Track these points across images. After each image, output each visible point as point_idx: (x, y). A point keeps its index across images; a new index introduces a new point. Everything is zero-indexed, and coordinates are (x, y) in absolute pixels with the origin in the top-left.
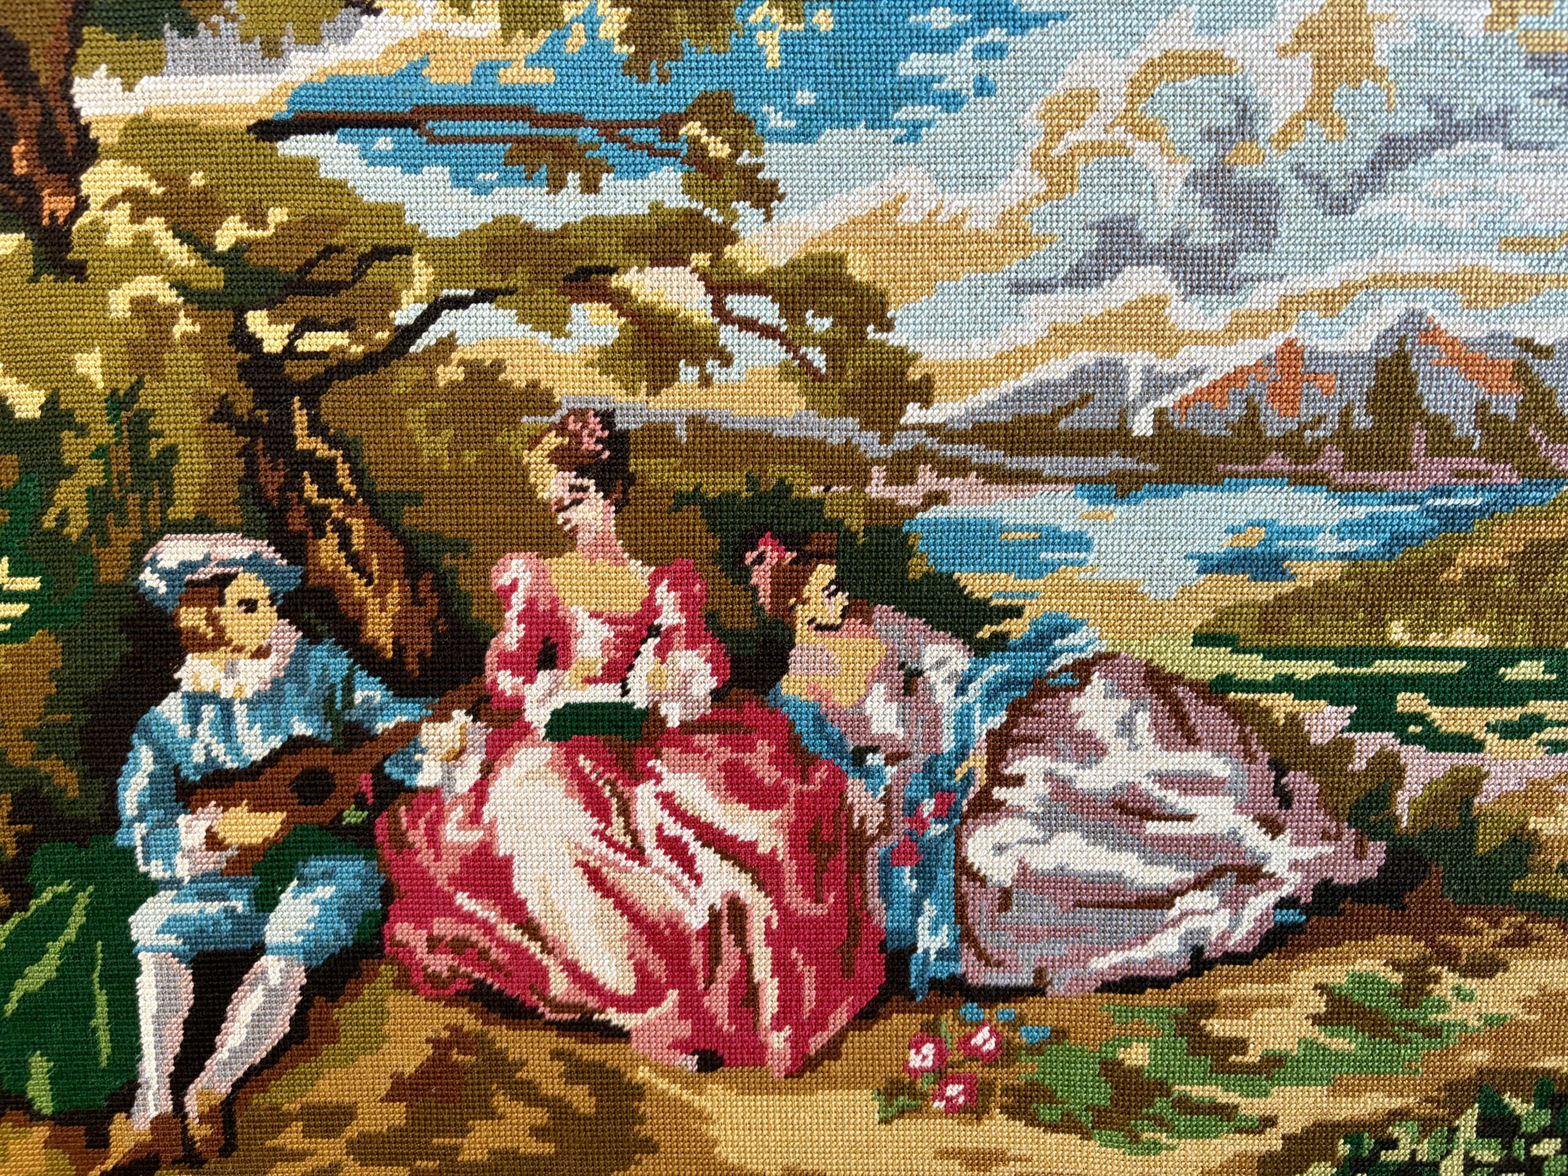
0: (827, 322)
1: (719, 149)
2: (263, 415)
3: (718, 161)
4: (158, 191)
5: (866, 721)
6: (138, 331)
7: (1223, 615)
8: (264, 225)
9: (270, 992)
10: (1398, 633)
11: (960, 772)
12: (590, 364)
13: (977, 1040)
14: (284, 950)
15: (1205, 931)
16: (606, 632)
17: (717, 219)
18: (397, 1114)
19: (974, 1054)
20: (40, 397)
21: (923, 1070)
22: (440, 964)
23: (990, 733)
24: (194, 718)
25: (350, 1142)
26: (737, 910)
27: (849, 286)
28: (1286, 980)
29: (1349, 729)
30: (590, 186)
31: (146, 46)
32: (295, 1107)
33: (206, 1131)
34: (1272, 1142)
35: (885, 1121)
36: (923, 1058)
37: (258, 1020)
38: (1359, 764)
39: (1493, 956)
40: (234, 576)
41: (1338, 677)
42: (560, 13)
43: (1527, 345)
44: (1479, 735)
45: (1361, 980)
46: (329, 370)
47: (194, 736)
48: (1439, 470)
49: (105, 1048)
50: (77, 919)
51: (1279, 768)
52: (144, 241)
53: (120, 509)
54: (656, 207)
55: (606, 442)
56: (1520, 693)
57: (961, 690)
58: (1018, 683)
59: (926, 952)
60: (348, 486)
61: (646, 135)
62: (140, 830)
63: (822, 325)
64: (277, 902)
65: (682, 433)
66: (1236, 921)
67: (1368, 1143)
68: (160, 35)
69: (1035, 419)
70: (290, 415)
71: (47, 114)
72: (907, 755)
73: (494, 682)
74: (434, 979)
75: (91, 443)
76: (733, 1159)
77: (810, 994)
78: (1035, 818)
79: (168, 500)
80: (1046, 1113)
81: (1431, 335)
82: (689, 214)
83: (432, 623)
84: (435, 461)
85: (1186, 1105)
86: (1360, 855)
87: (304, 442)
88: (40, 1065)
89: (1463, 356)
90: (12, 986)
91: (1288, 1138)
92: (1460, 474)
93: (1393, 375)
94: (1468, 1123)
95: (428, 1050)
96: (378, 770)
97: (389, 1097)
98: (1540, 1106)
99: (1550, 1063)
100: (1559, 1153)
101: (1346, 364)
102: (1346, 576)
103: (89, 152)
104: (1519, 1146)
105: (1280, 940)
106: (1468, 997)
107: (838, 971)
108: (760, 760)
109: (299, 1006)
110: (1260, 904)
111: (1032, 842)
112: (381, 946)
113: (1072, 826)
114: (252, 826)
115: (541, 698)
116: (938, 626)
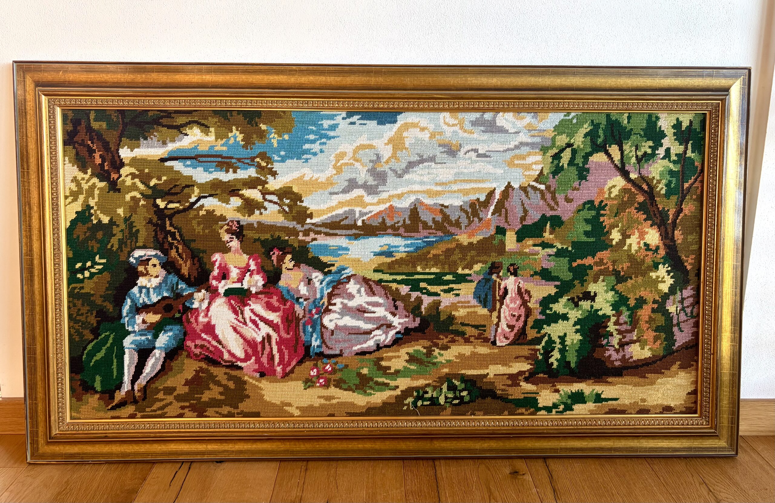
0: (288, 201)
1: (264, 164)
2: (159, 222)
3: (263, 166)
4: (137, 173)
5: (299, 291)
6: (132, 204)
7: (379, 265)
8: (161, 180)
9: (156, 359)
10: (419, 269)
11: (321, 303)
12: (235, 210)
13: (327, 368)
14: (160, 348)
15: (380, 340)
16: (238, 271)
17: (263, 179)
18: (186, 389)
19: (326, 371)
20: (108, 218)
21: (314, 376)
22: (197, 351)
23: (328, 293)
24: (141, 292)
25: (175, 396)
26: (269, 337)
27: (294, 193)
28: (399, 351)
29: (410, 291)
30: (235, 172)
31: (136, 142)
32: (161, 387)
33: (139, 394)
34: (398, 392)
35: (305, 389)
36: (314, 373)
37: (153, 366)
38: (412, 299)
39: (447, 345)
40: (151, 259)
41: (406, 279)
42: (228, 135)
43: (442, 205)
44: (439, 292)
45: (416, 351)
46: (175, 212)
47: (140, 296)
48: (425, 233)
49: (115, 374)
50: (110, 341)
51: (394, 300)
52: (134, 184)
53: (126, 243)
54: (250, 176)
55: (238, 228)
56: (448, 282)
57: (321, 283)
58: (334, 281)
59: (314, 346)
60: (178, 238)
61: (247, 161)
62: (127, 319)
63: (287, 201)
64: (158, 336)
65: (255, 225)
66: (387, 337)
67: (421, 393)
68: (139, 140)
69: (336, 222)
70: (165, 222)
72: (309, 299)
73: (212, 283)
74: (196, 355)
75: (120, 229)
76: (268, 400)
77: (286, 357)
78: (339, 313)
79: (137, 242)
80: (344, 386)
81: (422, 203)
82: (257, 178)
83: (197, 269)
84: (199, 232)
85: (377, 383)
86: (414, 321)
87: (168, 228)
88: (98, 378)
89: (429, 208)
90: (92, 359)
91: (401, 391)
92: (430, 233)
93: (414, 212)
94: (445, 387)
95: (194, 373)
96: (184, 304)
97: (185, 385)
98: (462, 383)
99: (463, 372)
100: (467, 395)
101: (403, 210)
102: (407, 256)
103: (122, 165)
104: (457, 393)
105: (397, 342)
106: (442, 355)
107: (293, 351)
108: (274, 301)
109: (163, 362)
110: (392, 333)
111: (338, 319)
112: (183, 347)
113: (347, 315)
114: (153, 318)
115: (222, 287)
116: (315, 269)
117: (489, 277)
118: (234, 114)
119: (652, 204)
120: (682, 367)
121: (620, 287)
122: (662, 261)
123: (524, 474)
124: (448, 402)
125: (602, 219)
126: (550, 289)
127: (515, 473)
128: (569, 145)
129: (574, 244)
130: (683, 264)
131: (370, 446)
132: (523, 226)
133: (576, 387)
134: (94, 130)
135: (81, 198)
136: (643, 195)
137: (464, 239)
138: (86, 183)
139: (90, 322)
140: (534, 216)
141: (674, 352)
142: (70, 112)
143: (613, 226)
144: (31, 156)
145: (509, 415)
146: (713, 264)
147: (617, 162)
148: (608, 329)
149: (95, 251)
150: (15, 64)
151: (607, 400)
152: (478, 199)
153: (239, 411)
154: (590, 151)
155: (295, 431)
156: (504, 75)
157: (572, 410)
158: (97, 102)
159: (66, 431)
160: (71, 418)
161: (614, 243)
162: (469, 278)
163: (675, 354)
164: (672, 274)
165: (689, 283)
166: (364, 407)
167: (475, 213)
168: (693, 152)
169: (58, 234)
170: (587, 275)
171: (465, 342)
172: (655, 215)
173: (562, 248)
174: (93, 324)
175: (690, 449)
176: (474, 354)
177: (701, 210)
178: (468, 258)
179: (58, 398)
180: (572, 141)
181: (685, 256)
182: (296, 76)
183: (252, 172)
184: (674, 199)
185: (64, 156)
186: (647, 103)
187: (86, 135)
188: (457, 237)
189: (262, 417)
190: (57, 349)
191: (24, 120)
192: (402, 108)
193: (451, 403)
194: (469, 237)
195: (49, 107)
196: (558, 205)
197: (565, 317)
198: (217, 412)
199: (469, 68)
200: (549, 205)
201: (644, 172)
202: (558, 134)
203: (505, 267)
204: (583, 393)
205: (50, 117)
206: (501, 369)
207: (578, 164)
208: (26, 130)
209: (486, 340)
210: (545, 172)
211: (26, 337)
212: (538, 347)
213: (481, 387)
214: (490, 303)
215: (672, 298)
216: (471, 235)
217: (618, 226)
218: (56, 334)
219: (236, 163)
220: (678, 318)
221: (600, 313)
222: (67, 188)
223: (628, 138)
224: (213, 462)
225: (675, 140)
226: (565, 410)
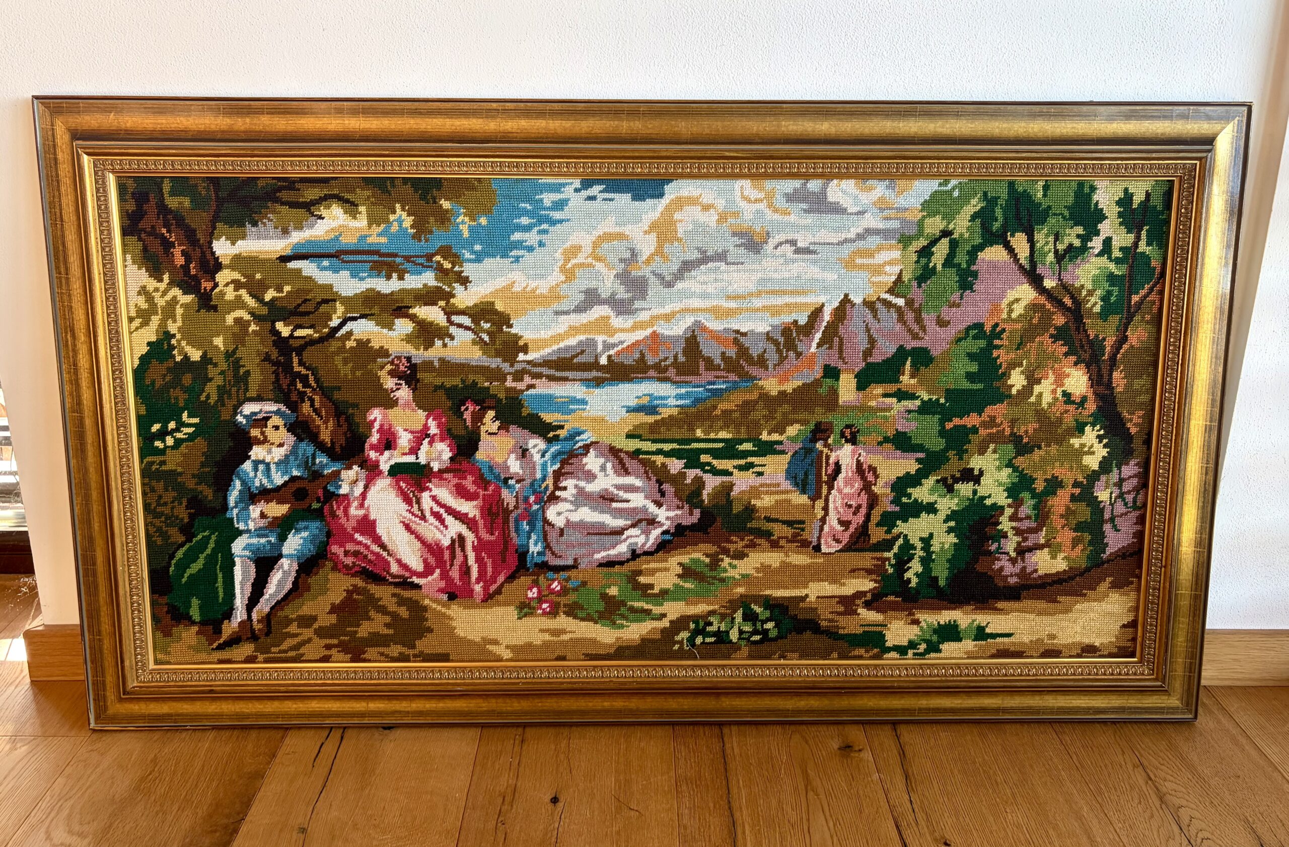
0: (489, 325)
1: (447, 265)
2: (282, 359)
3: (447, 269)
4: (243, 280)
5: (508, 468)
6: (236, 330)
7: (636, 427)
8: (282, 292)
9: (284, 572)
10: (699, 433)
11: (543, 486)
12: (402, 340)
13: (554, 586)
14: (290, 556)
15: (636, 544)
17: (447, 289)
18: (333, 619)
19: (552, 592)
20: (200, 353)
21: (533, 598)
22: (349, 561)
23: (554, 472)
24: (256, 469)
25: (315, 630)
26: (461, 538)
27: (496, 312)
28: (666, 562)
29: (684, 468)
30: (401, 278)
31: (239, 230)
32: (294, 616)
33: (260, 626)
34: (665, 623)
35: (520, 618)
36: (533, 593)
37: (280, 584)
38: (688, 481)
39: (743, 552)
40: (271, 417)
41: (679, 449)
42: (388, 219)
43: (737, 332)
44: (731, 470)
45: (694, 561)
46: (306, 342)
47: (256, 476)
48: (709, 376)
49: (221, 594)
50: (211, 545)
51: (660, 482)
52: (239, 297)
53: (229, 393)
54: (425, 285)
55: (409, 368)
57: (543, 456)
58: (564, 453)
59: (533, 552)
60: (313, 384)
61: (420, 260)
62: (235, 511)
63: (487, 326)
64: (287, 538)
65: (436, 364)
66: (647, 539)
67: (701, 624)
68: (244, 226)
69: (565, 358)
70: (292, 359)
71: (203, 253)
72: (523, 480)
73: (368, 455)
74: (346, 567)
75: (219, 370)
76: (462, 634)
77: (490, 570)
78: (571, 502)
79: (247, 390)
80: (581, 614)
81: (704, 329)
82: (437, 287)
83: (345, 433)
84: (346, 375)
85: (633, 610)
86: (691, 514)
87: (297, 368)
88: (195, 602)
89: (715, 336)
90: (185, 572)
91: (671, 622)
92: (717, 377)
93: (691, 343)
94: (739, 616)
95: (345, 594)
96: (325, 488)
97: (330, 613)
98: (765, 609)
99: (768, 592)
100: (774, 627)
101: (674, 339)
102: (680, 413)
103: (218, 267)
104: (759, 624)
105: (664, 547)
106: (735, 567)
107: (500, 561)
108: (469, 483)
109: (295, 578)
110: (656, 533)
111: (570, 511)
112: (326, 555)
113: (585, 505)
114: (277, 510)
115: (386, 461)
116: (534, 433)
117: (810, 445)
118: (397, 182)
119: (1078, 329)
120: (1115, 586)
121: (1020, 461)
122: (1091, 419)
123: (860, 750)
124: (743, 639)
125: (995, 353)
126: (909, 465)
127: (847, 748)
128: (946, 233)
129: (949, 393)
130: (1124, 424)
131: (622, 704)
132: (867, 364)
133: (946, 616)
134: (170, 211)
135: (155, 320)
136: (1063, 314)
137: (771, 385)
138: (162, 296)
139: (177, 516)
140: (886, 349)
141: (1103, 563)
142: (130, 181)
143: (1013, 365)
144: (70, 253)
145: (840, 658)
146: (1172, 425)
147: (1023, 261)
148: (999, 527)
149: (181, 403)
150: (35, 101)
151: (994, 636)
152: (796, 322)
153: (416, 651)
154: (981, 244)
155: (505, 684)
156: (842, 117)
157: (940, 651)
158: (173, 165)
159: (149, 682)
160: (157, 662)
161: (1014, 391)
162: (779, 447)
163: (1105, 566)
164: (1105, 441)
165: (1132, 454)
166: (611, 646)
167: (790, 345)
168: (1148, 244)
169: (121, 379)
170: (969, 442)
171: (772, 547)
172: (1082, 347)
173: (930, 399)
174: (182, 519)
175: (1122, 709)
176: (785, 566)
177: (1158, 339)
178: (778, 416)
179: (134, 633)
180: (951, 227)
181: (1128, 412)
182: (498, 120)
183: (429, 279)
184: (1114, 320)
185: (124, 252)
186: (1077, 164)
187: (159, 218)
188: (761, 383)
189: (452, 661)
190: (128, 558)
191: (57, 194)
192: (672, 174)
193: (748, 639)
194: (781, 382)
195: (96, 173)
196: (925, 331)
197: (931, 509)
198: (382, 654)
199: (784, 105)
200: (910, 330)
201: (1067, 278)
202: (929, 215)
203: (837, 430)
204: (957, 626)
205: (98, 190)
206: (828, 589)
207: (960, 264)
208: (61, 210)
209: (805, 544)
210: (906, 278)
211: (79, 538)
212: (887, 555)
213: (796, 615)
214: (812, 486)
215: (1103, 478)
216: (783, 380)
217: (1021, 365)
218: (127, 536)
219: (403, 264)
220: (1112, 510)
221: (988, 502)
222: (132, 304)
223: (1043, 221)
224: (377, 727)
225: (1121, 224)
226: (927, 651)
